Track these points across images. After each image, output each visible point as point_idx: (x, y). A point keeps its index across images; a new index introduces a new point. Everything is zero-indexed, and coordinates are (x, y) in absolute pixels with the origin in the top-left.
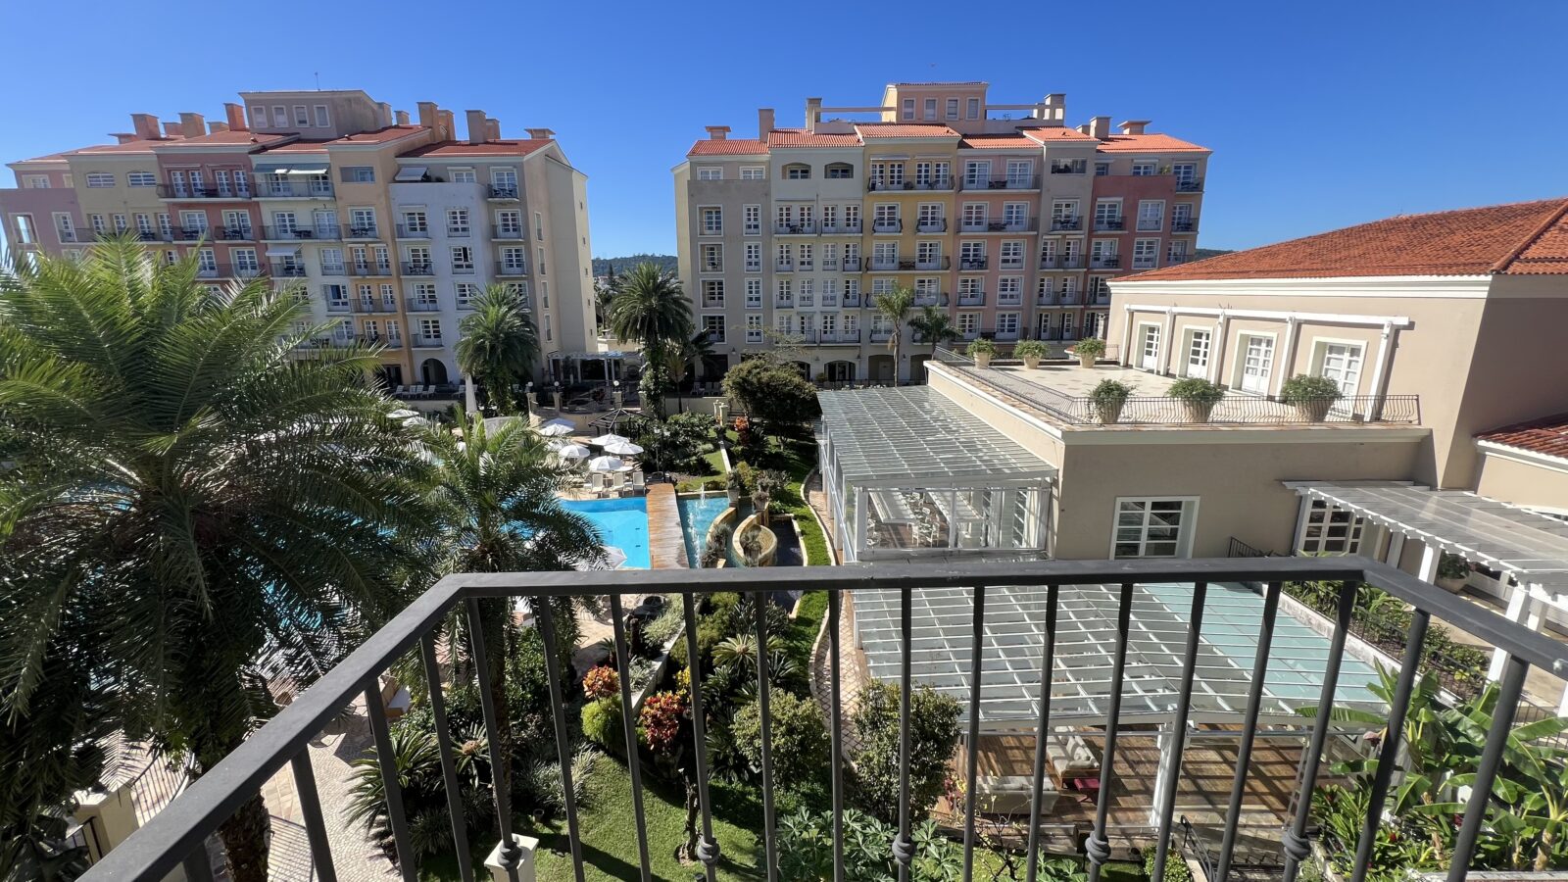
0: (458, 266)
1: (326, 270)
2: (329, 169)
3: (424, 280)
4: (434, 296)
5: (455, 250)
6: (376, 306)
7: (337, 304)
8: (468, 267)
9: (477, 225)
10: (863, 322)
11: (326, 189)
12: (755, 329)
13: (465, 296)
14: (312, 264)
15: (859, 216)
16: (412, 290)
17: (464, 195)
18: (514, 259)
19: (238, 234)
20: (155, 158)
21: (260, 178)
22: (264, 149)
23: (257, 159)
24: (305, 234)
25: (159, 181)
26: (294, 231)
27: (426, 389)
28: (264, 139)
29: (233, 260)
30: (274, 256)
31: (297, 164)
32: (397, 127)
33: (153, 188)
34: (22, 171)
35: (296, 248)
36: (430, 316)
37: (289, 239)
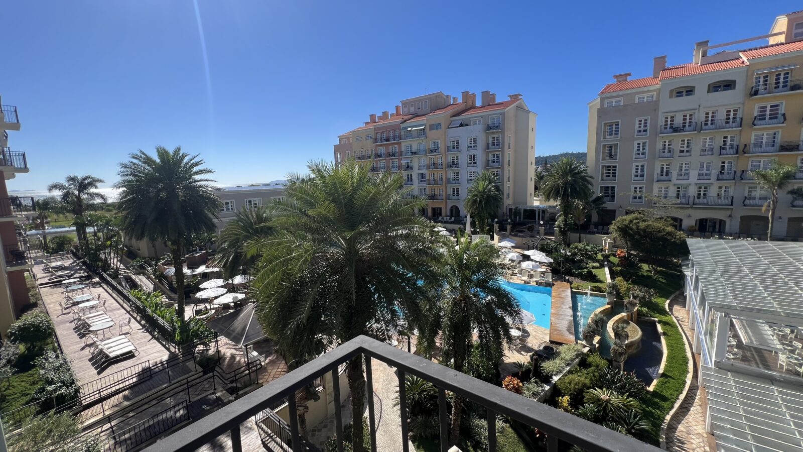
0: (470, 164)
1: (420, 167)
2: (425, 126)
3: (455, 170)
4: (459, 178)
5: (470, 156)
6: (436, 182)
7: (422, 181)
8: (474, 163)
9: (481, 144)
10: (736, 191)
11: (424, 134)
12: (638, 195)
13: (471, 177)
14: (415, 165)
15: (739, 116)
16: (450, 175)
17: (476, 131)
18: (496, 158)
19: (393, 155)
20: (373, 130)
21: (403, 133)
22: (405, 121)
23: (403, 126)
24: (414, 153)
25: (374, 138)
26: (411, 152)
27: (450, 219)
28: (406, 117)
29: (391, 165)
30: (404, 162)
31: (416, 125)
32: (452, 104)
33: (372, 140)
34: (341, 138)
35: (411, 159)
36: (456, 186)
37: (409, 155)
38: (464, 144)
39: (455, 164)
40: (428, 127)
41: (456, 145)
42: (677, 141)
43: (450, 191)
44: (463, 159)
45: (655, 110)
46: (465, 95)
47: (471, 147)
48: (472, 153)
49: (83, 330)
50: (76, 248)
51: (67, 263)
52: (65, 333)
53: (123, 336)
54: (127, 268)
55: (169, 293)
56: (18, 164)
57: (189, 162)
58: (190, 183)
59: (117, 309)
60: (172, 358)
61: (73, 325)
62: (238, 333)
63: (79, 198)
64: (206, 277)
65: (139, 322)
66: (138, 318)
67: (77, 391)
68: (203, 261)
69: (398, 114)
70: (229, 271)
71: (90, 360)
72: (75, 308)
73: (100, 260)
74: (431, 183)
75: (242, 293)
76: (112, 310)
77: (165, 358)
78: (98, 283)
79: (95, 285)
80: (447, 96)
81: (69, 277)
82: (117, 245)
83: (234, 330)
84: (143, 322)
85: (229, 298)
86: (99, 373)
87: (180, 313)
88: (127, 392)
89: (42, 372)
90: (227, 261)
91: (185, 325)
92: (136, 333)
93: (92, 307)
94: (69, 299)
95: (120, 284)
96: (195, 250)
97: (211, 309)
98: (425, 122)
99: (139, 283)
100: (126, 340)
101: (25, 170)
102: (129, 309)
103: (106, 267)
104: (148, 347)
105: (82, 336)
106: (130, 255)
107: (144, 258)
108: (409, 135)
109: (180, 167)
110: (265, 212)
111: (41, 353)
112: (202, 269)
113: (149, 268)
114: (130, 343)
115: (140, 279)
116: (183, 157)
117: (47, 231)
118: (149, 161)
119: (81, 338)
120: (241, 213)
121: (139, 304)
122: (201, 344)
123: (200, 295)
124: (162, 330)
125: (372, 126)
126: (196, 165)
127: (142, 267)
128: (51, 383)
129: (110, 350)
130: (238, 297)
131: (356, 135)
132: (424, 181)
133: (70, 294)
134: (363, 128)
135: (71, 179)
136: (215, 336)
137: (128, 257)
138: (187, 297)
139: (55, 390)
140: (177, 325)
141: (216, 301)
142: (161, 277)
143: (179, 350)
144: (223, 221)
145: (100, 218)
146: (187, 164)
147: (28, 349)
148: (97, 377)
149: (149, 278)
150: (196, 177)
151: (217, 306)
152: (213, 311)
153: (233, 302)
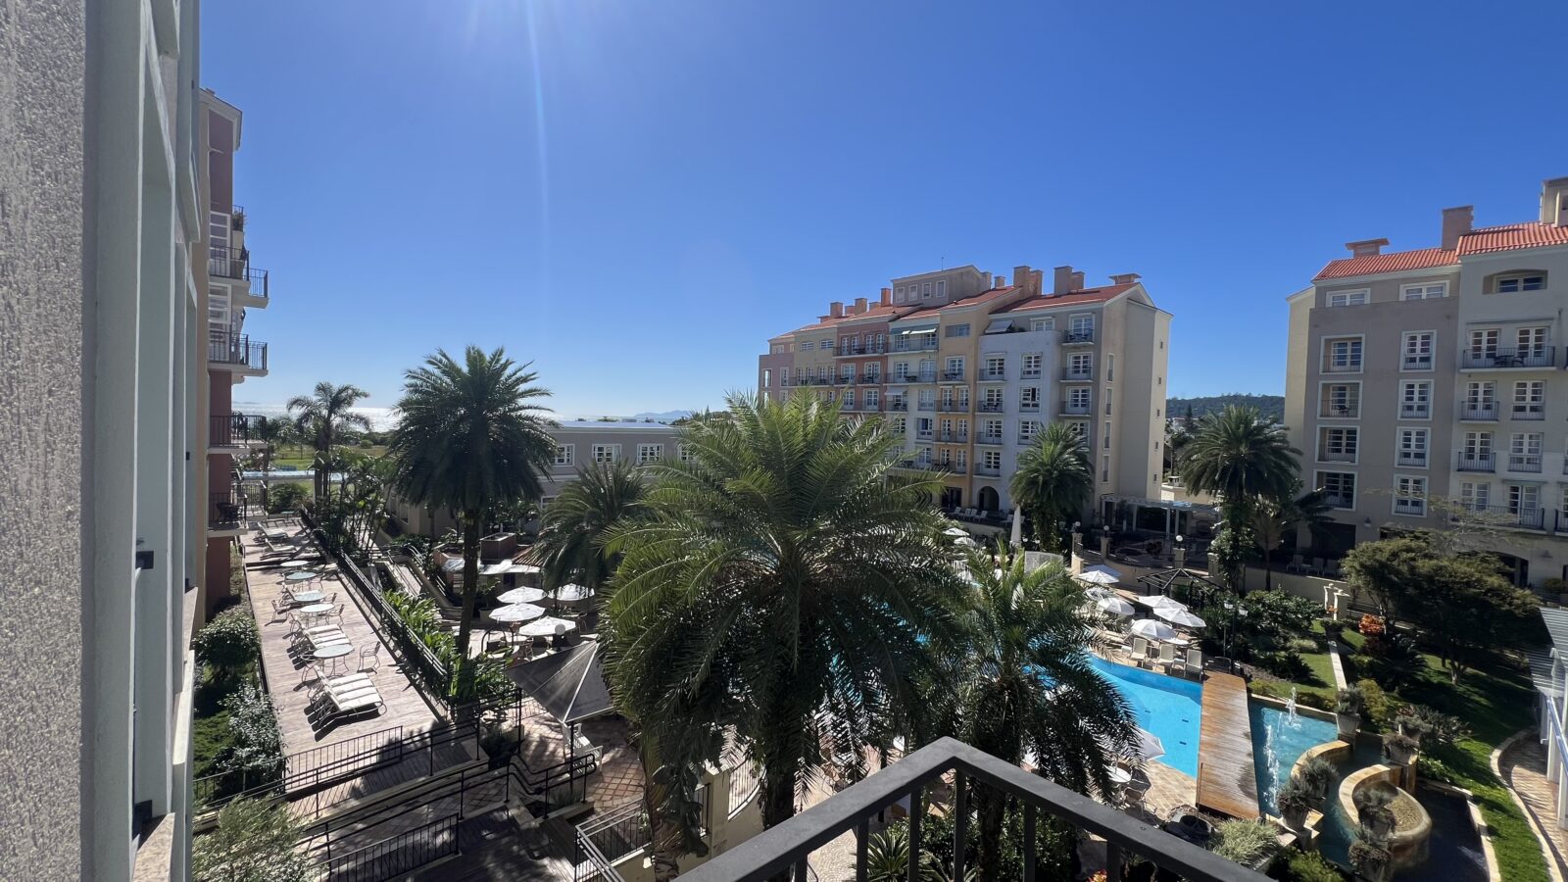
0: (1024, 405)
1: (921, 406)
2: (938, 328)
3: (994, 416)
4: (1000, 432)
5: (1025, 391)
6: (952, 437)
7: (924, 433)
8: (1034, 405)
9: (1049, 367)
11: (933, 344)
12: (1409, 498)
13: (1027, 432)
14: (913, 401)
16: (982, 425)
17: (1042, 341)
18: (1080, 398)
19: (871, 379)
20: (836, 330)
21: (892, 339)
22: (899, 317)
23: (893, 326)
24: (913, 379)
25: (835, 345)
26: (905, 377)
27: (979, 513)
28: (900, 311)
29: (865, 398)
30: (890, 395)
31: (917, 326)
32: (994, 290)
33: (831, 350)
34: (773, 344)
35: (905, 389)
36: (993, 448)
37: (902, 382)
38: (1014, 366)
39: (993, 405)
40: (942, 332)
41: (998, 369)
42: (1506, 385)
43: (981, 458)
44: (1012, 394)
45: (1449, 317)
46: (1021, 272)
47: (1030, 372)
48: (1030, 384)
49: (302, 654)
50: (310, 506)
51: (292, 532)
52: (275, 656)
53: (364, 675)
54: (383, 551)
55: (445, 604)
56: (255, 362)
57: (515, 374)
58: (511, 410)
59: (359, 624)
60: (440, 727)
61: (288, 643)
62: (560, 698)
63: (327, 421)
64: (510, 581)
65: (392, 652)
66: (392, 645)
67: (281, 765)
68: (509, 551)
69: (885, 303)
70: (554, 577)
71: (307, 711)
72: (296, 612)
73: (343, 532)
74: (943, 437)
75: (571, 619)
76: (351, 625)
77: (427, 727)
78: (334, 572)
79: (331, 575)
80: (984, 274)
81: (293, 557)
82: (374, 508)
83: (553, 691)
84: (398, 653)
85: (547, 627)
86: (318, 738)
87: (462, 643)
88: (358, 782)
89: (233, 721)
90: (555, 555)
91: (469, 667)
92: (387, 672)
93: (321, 615)
94: (287, 594)
95: (369, 578)
96: (498, 530)
97: (513, 643)
98: (937, 321)
99: (399, 580)
100: (368, 682)
101: (263, 372)
102: (378, 625)
103: (351, 544)
104: (402, 700)
105: (300, 664)
106: (392, 527)
107: (413, 536)
108: (904, 343)
109: (497, 382)
110: (629, 472)
111: (234, 686)
112: (506, 566)
113: (419, 555)
114: (373, 690)
115: (402, 574)
116: (505, 367)
117: (271, 474)
118: (450, 370)
119: (297, 668)
120: (586, 471)
121: (397, 617)
122: (491, 708)
123: (497, 614)
124: (429, 673)
125: (833, 324)
126: (525, 380)
127: (406, 552)
128: (242, 742)
129: (341, 697)
130: (563, 627)
131: (803, 339)
132: (929, 434)
133: (290, 587)
134: (817, 326)
135: (322, 389)
136: (518, 697)
137: (386, 531)
138: (477, 615)
139: (249, 758)
140: (456, 667)
141: (523, 630)
142: (435, 572)
143: (452, 713)
144: (557, 480)
145: (353, 458)
146: (510, 377)
147: (216, 676)
148: (315, 745)
149: (415, 573)
150: (522, 402)
151: (524, 639)
152: (517, 648)
153: (554, 636)
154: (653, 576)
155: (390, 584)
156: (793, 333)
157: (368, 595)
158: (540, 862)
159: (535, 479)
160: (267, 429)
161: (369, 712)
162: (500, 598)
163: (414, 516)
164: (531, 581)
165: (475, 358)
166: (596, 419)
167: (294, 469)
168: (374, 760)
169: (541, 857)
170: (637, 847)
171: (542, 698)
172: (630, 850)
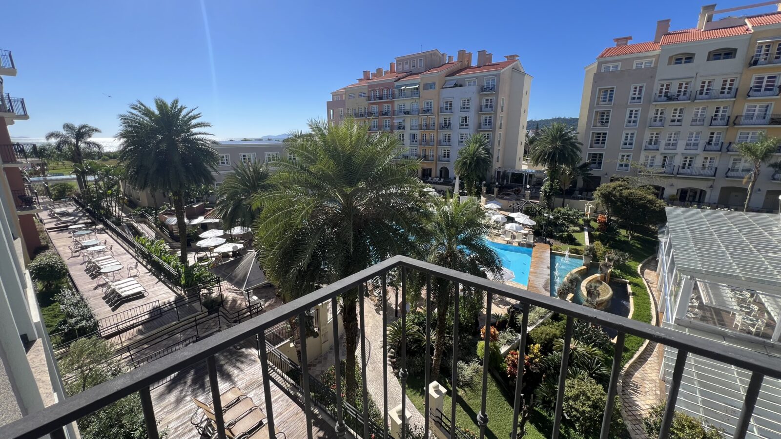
0: (462, 125)
1: (412, 127)
2: (420, 85)
3: (447, 131)
4: (450, 139)
5: (462, 118)
6: (427, 143)
8: (466, 125)
9: (474, 106)
10: (721, 162)
11: (417, 94)
12: (624, 163)
13: (462, 139)
14: (407, 125)
15: (735, 86)
16: (441, 137)
17: (471, 91)
18: (487, 121)
19: (386, 114)
20: (367, 87)
21: (396, 91)
22: (399, 79)
23: (397, 84)
24: (407, 113)
25: (367, 95)
26: (404, 112)
27: (440, 180)
28: (400, 75)
29: (383, 124)
30: (396, 122)
31: (410, 84)
32: (448, 63)
33: (365, 98)
34: (334, 95)
35: (403, 119)
36: (446, 148)
37: (402, 115)
38: (457, 105)
39: (447, 125)
40: (422, 87)
41: (449, 107)
42: (669, 110)
43: (441, 153)
44: (456, 120)
45: (652, 77)
46: (461, 53)
47: (464, 108)
48: (464, 114)
49: (94, 271)
50: (78, 195)
51: (71, 210)
52: (78, 273)
53: (132, 279)
54: (129, 216)
55: (170, 241)
56: (18, 110)
57: (187, 115)
58: (188, 136)
59: (123, 254)
60: (179, 299)
61: (84, 267)
62: (240, 279)
63: (77, 146)
64: (205, 227)
65: (146, 267)
66: (144, 263)
67: (96, 324)
68: (202, 212)
69: (392, 71)
70: (228, 223)
71: (104, 298)
72: (84, 251)
73: (103, 208)
74: (423, 143)
75: (240, 243)
76: (118, 255)
77: (172, 299)
78: (102, 229)
79: (100, 231)
80: (443, 54)
81: (75, 223)
82: (117, 195)
83: (235, 277)
84: (149, 267)
85: (228, 248)
86: (113, 310)
87: (184, 259)
88: (140, 327)
89: (62, 307)
90: (226, 212)
91: (189, 270)
92: (144, 276)
93: (99, 252)
94: (77, 243)
95: (124, 231)
96: (193, 202)
97: (211, 257)
98: (419, 81)
99: (142, 231)
100: (135, 282)
101: (25, 117)
102: (134, 254)
103: (109, 214)
104: (156, 288)
105: (94, 277)
106: (131, 204)
107: (145, 208)
108: (403, 94)
109: (178, 119)
110: (261, 167)
111: (58, 290)
112: (200, 220)
113: (150, 217)
114: (139, 285)
115: (142, 227)
116: (181, 110)
117: (48, 178)
118: (148, 113)
119: (93, 279)
120: (238, 167)
121: (144, 249)
122: (205, 288)
123: (200, 244)
124: (168, 275)
125: (365, 83)
126: (194, 118)
127: (142, 216)
128: (72, 317)
129: (121, 290)
130: (237, 247)
131: (350, 92)
132: (416, 141)
133: (78, 239)
134: (357, 84)
135: (67, 127)
136: (218, 281)
137: (129, 206)
138: (189, 245)
139: (77, 323)
140: (182, 270)
141: (215, 250)
142: (162, 226)
143: (185, 292)
144: (222, 174)
145: (99, 167)
146: (185, 116)
147: (46, 287)
148: (112, 313)
149: (150, 226)
150: (194, 130)
151: (217, 254)
152: (214, 259)
153: (232, 252)
154: (279, 216)
155: (137, 233)
156: (344, 89)
157: (125, 239)
158: (240, 350)
159: (209, 173)
160: (38, 152)
161: (139, 296)
162: (200, 236)
163: (143, 196)
164: (216, 226)
165: (161, 106)
166: (239, 140)
167: (63, 175)
168: (147, 317)
169: (240, 349)
170: (286, 339)
171: (230, 280)
172: (283, 341)
